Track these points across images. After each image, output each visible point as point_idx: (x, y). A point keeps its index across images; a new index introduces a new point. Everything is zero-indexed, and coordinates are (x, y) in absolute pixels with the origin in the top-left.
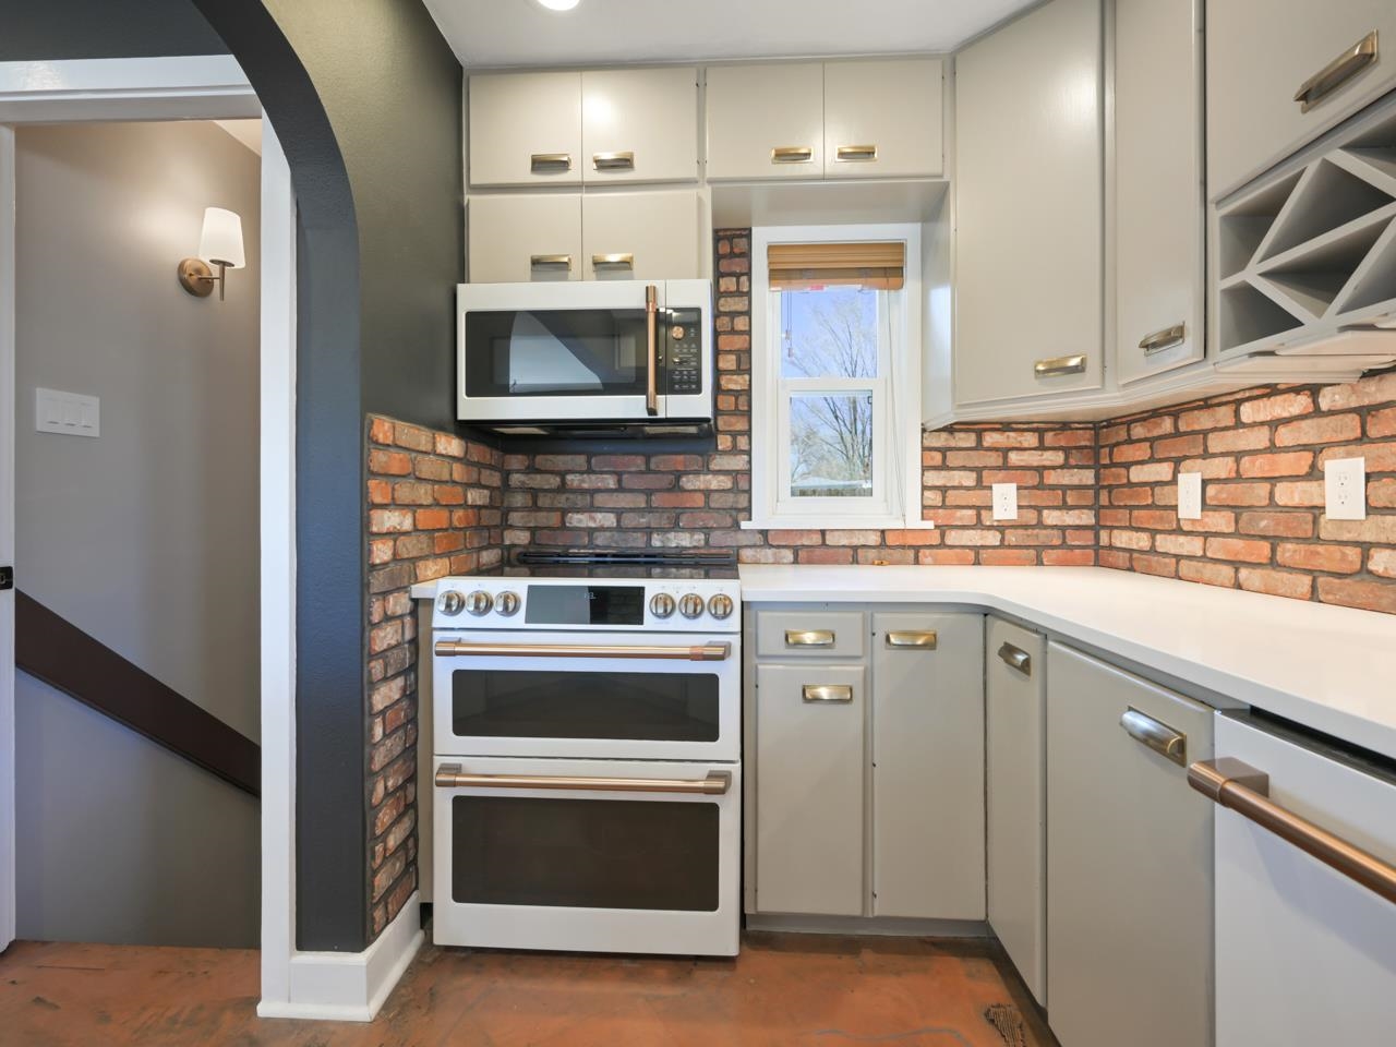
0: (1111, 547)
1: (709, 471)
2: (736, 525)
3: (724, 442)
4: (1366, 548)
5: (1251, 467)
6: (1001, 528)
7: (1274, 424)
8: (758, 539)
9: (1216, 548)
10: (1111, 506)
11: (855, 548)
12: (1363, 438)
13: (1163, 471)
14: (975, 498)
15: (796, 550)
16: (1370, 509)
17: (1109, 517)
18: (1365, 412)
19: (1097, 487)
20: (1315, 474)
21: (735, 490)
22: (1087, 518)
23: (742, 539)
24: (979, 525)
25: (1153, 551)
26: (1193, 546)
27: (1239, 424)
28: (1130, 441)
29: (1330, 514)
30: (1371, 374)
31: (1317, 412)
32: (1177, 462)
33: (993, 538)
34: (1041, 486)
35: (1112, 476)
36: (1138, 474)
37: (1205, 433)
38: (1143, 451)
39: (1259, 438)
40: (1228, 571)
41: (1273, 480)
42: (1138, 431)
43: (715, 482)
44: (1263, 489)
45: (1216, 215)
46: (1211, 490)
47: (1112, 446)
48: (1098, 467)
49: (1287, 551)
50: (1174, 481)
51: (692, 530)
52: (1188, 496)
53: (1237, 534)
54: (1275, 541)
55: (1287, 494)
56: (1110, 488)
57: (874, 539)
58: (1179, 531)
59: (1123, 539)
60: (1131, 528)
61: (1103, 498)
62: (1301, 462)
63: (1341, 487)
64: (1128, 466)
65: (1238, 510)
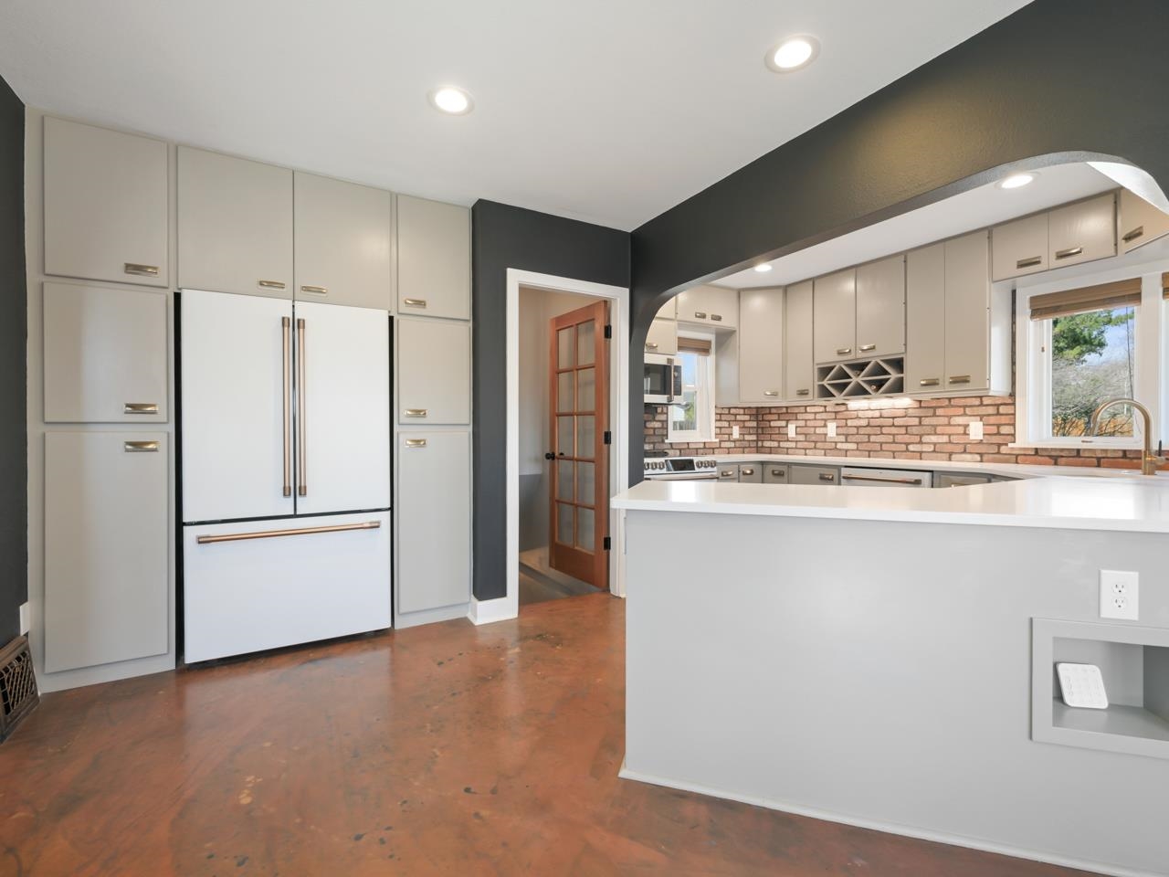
0: (762, 447)
1: (654, 420)
2: (663, 442)
3: (659, 410)
4: (836, 443)
5: (809, 423)
6: (734, 441)
7: (816, 413)
8: (669, 446)
9: (799, 445)
10: (763, 434)
11: (697, 449)
12: (836, 419)
13: (783, 423)
14: (727, 431)
15: (680, 450)
16: (837, 434)
17: (762, 437)
18: (836, 412)
19: (758, 428)
20: (825, 426)
21: (662, 428)
22: (754, 437)
23: (665, 446)
24: (729, 441)
25: (779, 447)
26: (793, 445)
27: (806, 412)
28: (770, 413)
29: (829, 435)
31: (825, 411)
32: (788, 421)
33: (732, 445)
34: (744, 427)
35: (762, 424)
36: (773, 424)
37: (796, 413)
38: (776, 417)
39: (812, 416)
40: (803, 451)
41: (815, 427)
42: (773, 411)
43: (657, 425)
44: (813, 429)
45: (816, 367)
46: (798, 429)
47: (763, 415)
48: (758, 421)
49: (819, 445)
50: (787, 426)
51: (649, 443)
52: (791, 430)
53: (806, 441)
54: (816, 442)
55: (818, 431)
56: (763, 428)
57: (702, 446)
58: (788, 441)
59: (767, 444)
60: (771, 440)
61: (760, 431)
62: (822, 423)
63: (831, 429)
64: (769, 421)
65: (806, 435)
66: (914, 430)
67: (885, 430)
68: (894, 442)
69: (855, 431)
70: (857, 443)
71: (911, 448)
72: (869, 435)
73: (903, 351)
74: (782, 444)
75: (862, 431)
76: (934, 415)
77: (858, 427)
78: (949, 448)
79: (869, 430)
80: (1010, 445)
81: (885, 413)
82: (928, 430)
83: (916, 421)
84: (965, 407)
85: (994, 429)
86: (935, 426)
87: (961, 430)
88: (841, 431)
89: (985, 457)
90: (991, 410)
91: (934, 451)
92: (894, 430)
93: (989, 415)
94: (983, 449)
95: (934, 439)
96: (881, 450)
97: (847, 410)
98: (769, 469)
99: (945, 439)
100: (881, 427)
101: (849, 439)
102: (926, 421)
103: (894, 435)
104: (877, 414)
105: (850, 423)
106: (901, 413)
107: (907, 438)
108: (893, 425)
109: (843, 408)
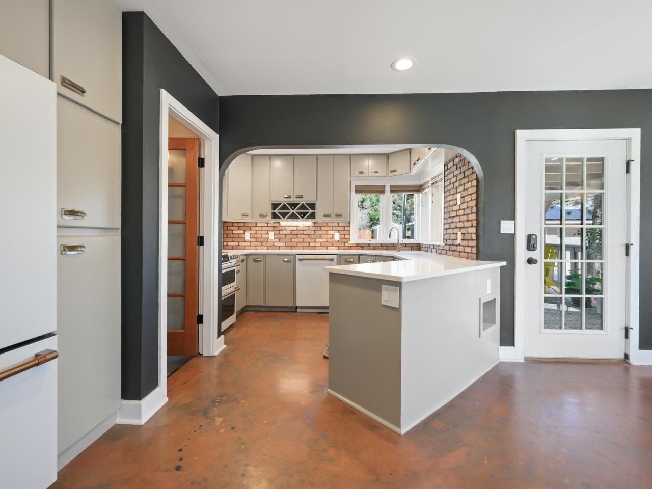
4: (274, 242)
5: (258, 232)
7: (262, 227)
9: (252, 244)
10: (227, 237)
12: (274, 230)
13: (242, 232)
16: (275, 238)
18: (274, 227)
20: (268, 234)
25: (239, 245)
26: (248, 244)
27: (257, 226)
28: (233, 226)
29: (270, 239)
30: (275, 223)
31: (268, 226)
32: (244, 231)
35: (227, 232)
36: (234, 232)
37: (250, 227)
38: (237, 228)
39: (260, 228)
40: (255, 247)
41: (262, 234)
42: (235, 224)
44: (260, 235)
45: (271, 203)
46: (251, 235)
47: (228, 226)
49: (264, 244)
50: (244, 233)
52: (247, 236)
53: (256, 242)
54: (262, 242)
55: (264, 236)
56: (227, 234)
58: (245, 242)
59: (230, 244)
60: (233, 241)
61: (225, 236)
62: (266, 232)
63: (271, 236)
64: (232, 230)
65: (256, 238)
66: (312, 236)
67: (299, 236)
68: (303, 242)
69: (284, 236)
70: (285, 242)
71: (311, 244)
72: (291, 239)
73: (316, 200)
74: (241, 244)
75: (288, 236)
76: (321, 230)
77: (285, 235)
78: (327, 244)
79: (291, 236)
80: (349, 243)
81: (299, 228)
82: (318, 236)
83: (313, 232)
84: (333, 226)
85: (343, 236)
86: (321, 235)
87: (331, 236)
88: (276, 236)
89: (340, 248)
90: (342, 228)
91: (321, 246)
92: (303, 236)
93: (341, 230)
94: (339, 244)
95: (320, 240)
96: (297, 246)
97: (280, 226)
98: (251, 258)
99: (325, 240)
100: (297, 234)
101: (281, 240)
102: (317, 232)
103: (303, 238)
104: (295, 228)
105: (281, 232)
106: (307, 228)
107: (309, 240)
108: (303, 234)
109: (278, 225)
